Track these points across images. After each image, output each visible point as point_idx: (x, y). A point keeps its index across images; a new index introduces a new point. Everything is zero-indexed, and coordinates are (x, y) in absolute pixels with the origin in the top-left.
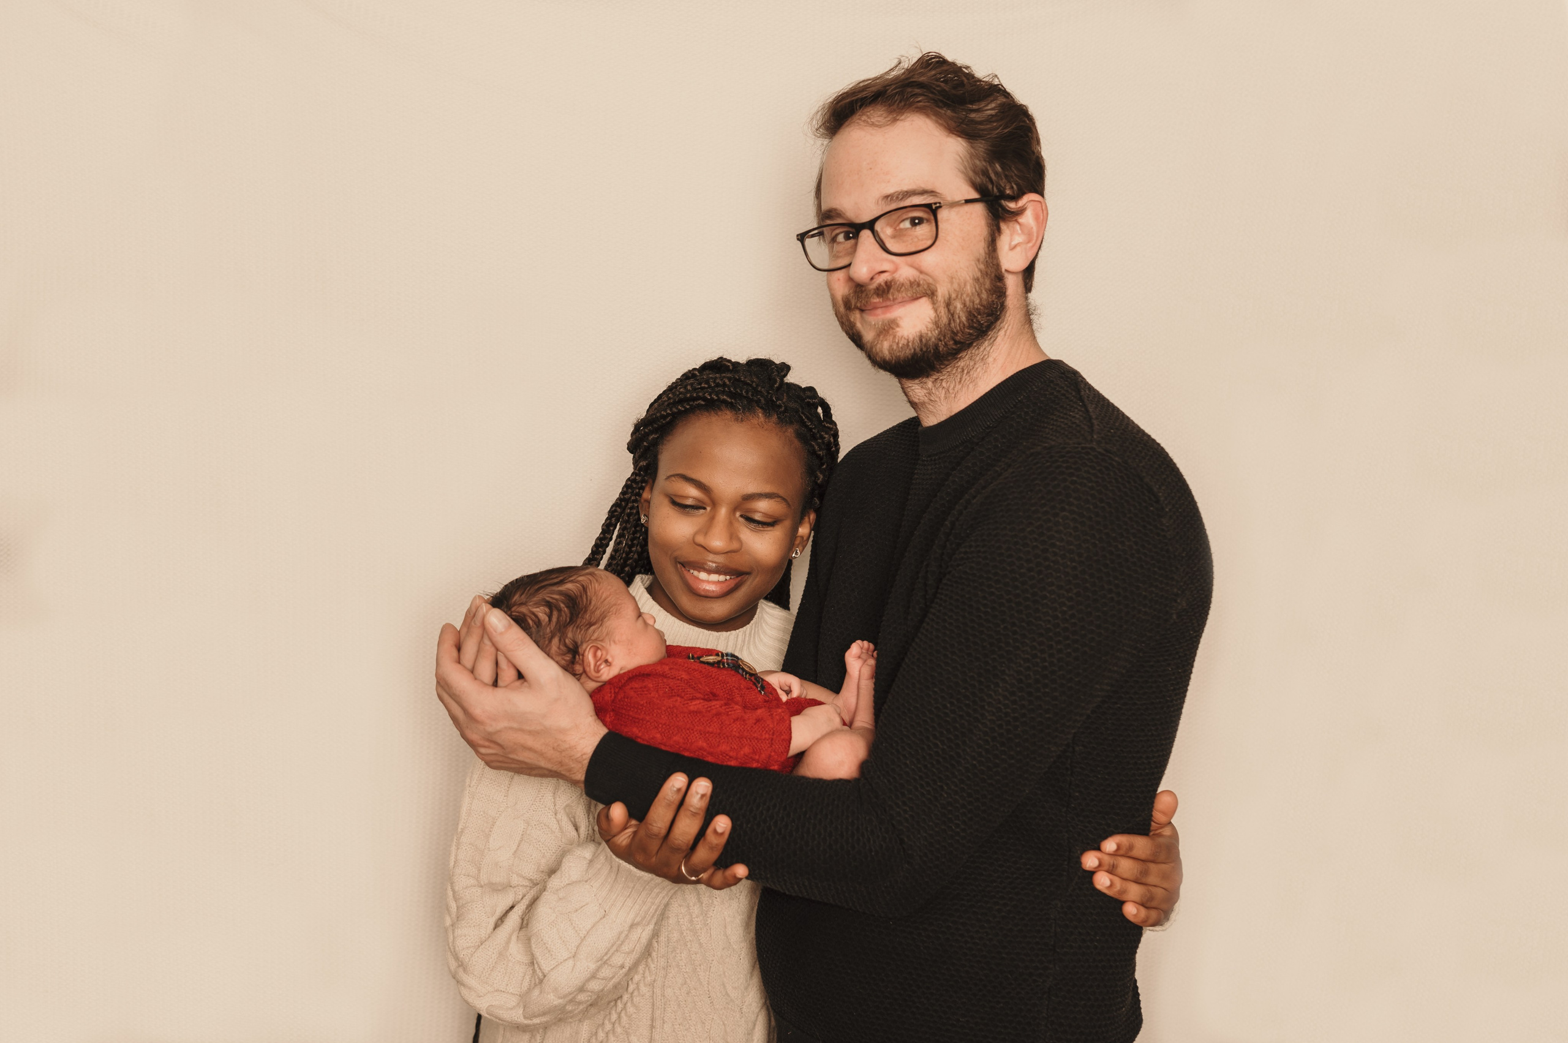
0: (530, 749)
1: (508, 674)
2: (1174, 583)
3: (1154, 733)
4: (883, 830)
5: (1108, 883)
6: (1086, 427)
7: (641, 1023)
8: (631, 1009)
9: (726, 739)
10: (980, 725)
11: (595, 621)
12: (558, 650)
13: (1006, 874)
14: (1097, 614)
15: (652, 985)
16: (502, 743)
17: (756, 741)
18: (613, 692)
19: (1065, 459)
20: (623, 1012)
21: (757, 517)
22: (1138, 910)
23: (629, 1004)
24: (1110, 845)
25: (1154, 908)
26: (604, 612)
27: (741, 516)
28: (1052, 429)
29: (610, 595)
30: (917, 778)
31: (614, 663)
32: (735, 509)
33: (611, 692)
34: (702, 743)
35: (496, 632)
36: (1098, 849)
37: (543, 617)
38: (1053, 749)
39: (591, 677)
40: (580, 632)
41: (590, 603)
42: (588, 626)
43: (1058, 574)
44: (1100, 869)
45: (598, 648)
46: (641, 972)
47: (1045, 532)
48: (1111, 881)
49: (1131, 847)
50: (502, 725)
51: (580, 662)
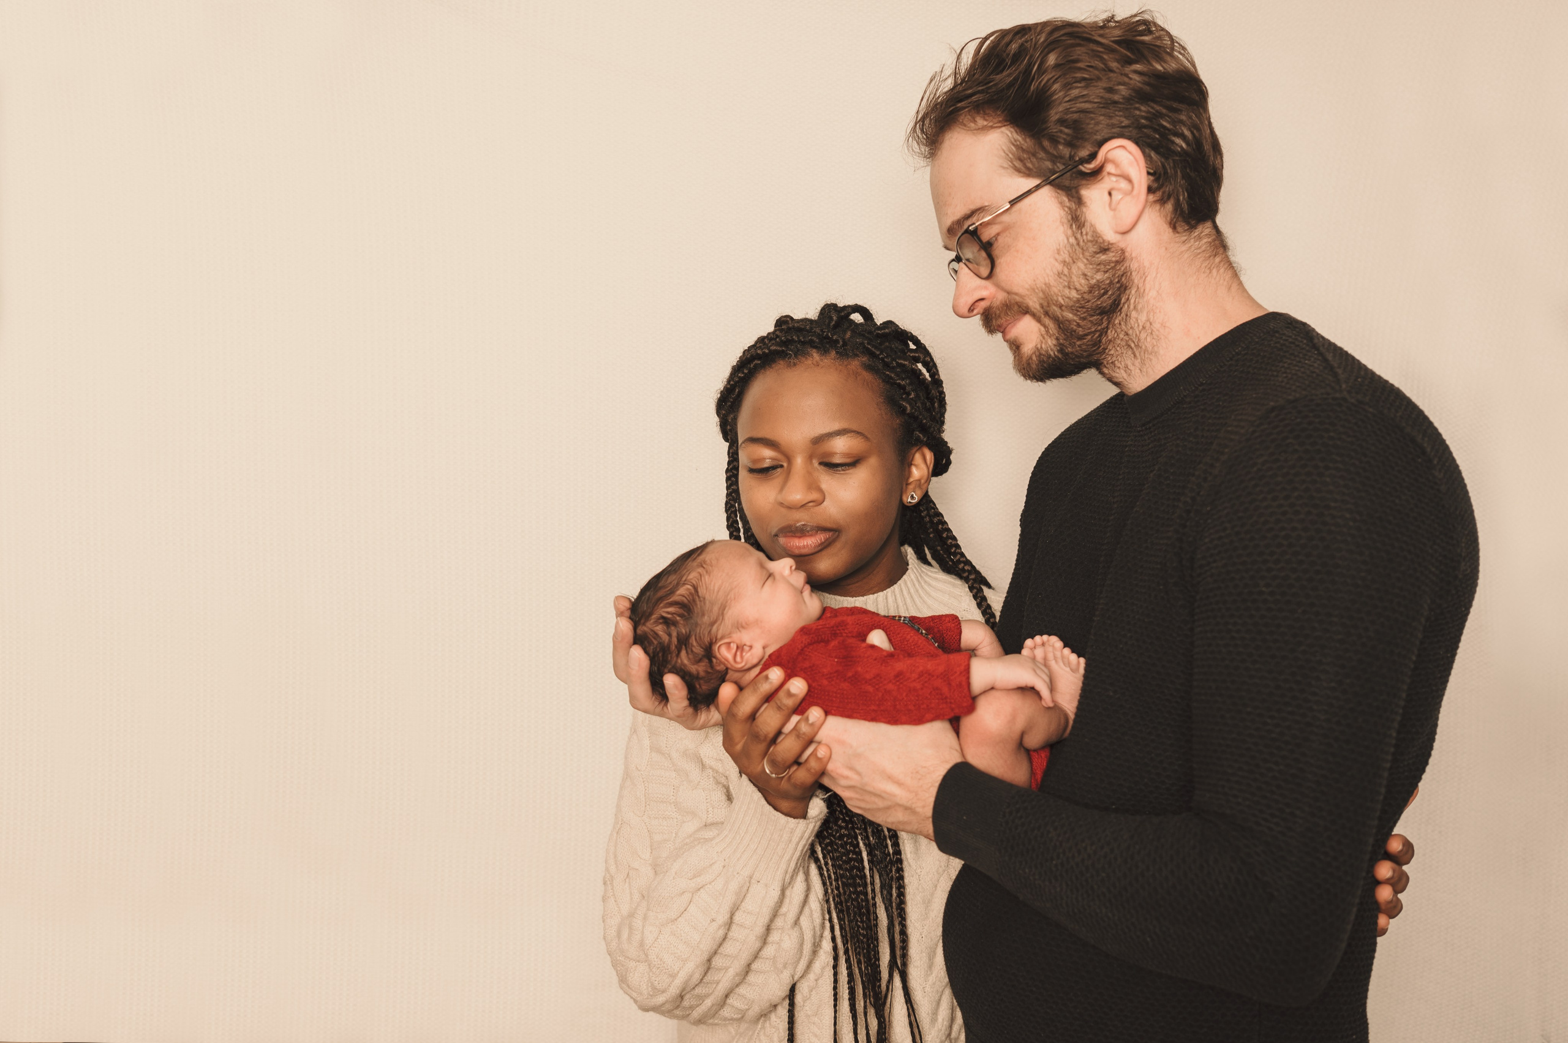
11: (715, 618)
19: (1315, 411)
21: (837, 460)
26: (721, 605)
27: (821, 464)
32: (810, 457)
37: (665, 636)
42: (709, 629)
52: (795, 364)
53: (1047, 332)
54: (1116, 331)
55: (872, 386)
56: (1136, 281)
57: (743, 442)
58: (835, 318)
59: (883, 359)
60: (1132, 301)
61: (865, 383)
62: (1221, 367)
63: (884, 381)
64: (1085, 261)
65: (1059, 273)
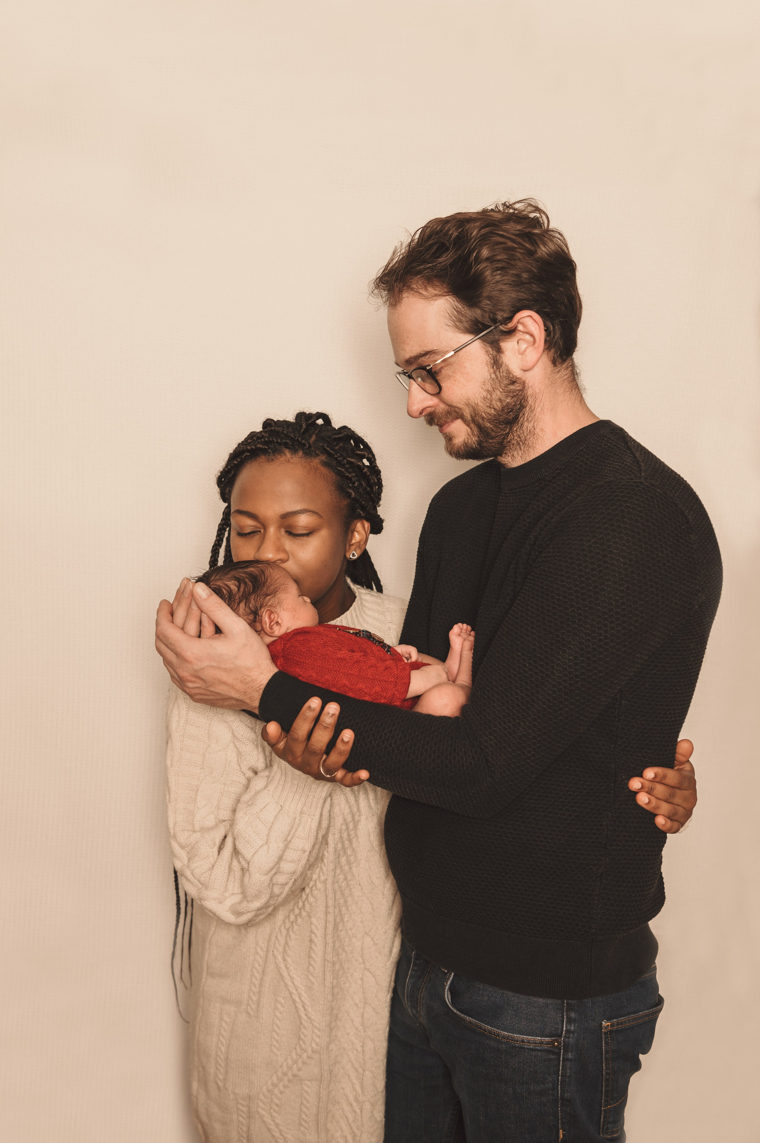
0: (225, 683)
1: (209, 629)
2: (697, 582)
3: (679, 692)
4: (473, 752)
5: (647, 801)
6: (636, 468)
7: (319, 909)
8: (311, 899)
9: (363, 679)
10: (550, 680)
12: (244, 612)
13: (569, 793)
14: (641, 603)
15: (325, 882)
16: (205, 678)
17: (384, 683)
18: (283, 643)
19: (621, 490)
20: (306, 901)
21: (298, 531)
22: (666, 821)
23: (310, 896)
24: (650, 773)
25: (676, 821)
27: (286, 532)
28: (610, 469)
29: (280, 577)
30: (502, 716)
31: (282, 625)
32: (280, 527)
33: (281, 643)
34: (345, 682)
35: (201, 598)
36: (641, 776)
37: (234, 588)
38: (602, 699)
39: (267, 632)
40: (260, 599)
41: (267, 581)
42: (265, 596)
43: (614, 573)
44: (642, 790)
45: (272, 612)
46: (317, 872)
47: (605, 543)
48: (649, 799)
49: (665, 777)
50: (205, 664)
51: (260, 621)
52: (273, 460)
53: (473, 432)
54: (513, 435)
55: (327, 478)
56: (530, 402)
57: (233, 513)
58: (304, 427)
59: (336, 458)
60: (526, 415)
61: (322, 476)
62: (571, 459)
63: (336, 474)
64: (501, 390)
65: (484, 398)
